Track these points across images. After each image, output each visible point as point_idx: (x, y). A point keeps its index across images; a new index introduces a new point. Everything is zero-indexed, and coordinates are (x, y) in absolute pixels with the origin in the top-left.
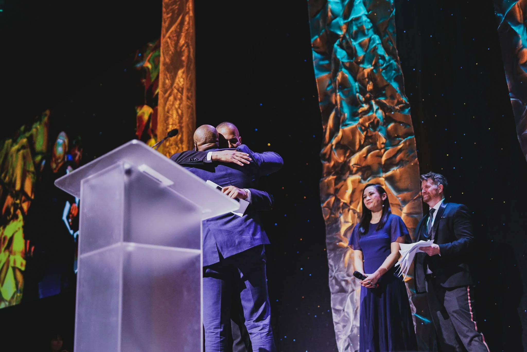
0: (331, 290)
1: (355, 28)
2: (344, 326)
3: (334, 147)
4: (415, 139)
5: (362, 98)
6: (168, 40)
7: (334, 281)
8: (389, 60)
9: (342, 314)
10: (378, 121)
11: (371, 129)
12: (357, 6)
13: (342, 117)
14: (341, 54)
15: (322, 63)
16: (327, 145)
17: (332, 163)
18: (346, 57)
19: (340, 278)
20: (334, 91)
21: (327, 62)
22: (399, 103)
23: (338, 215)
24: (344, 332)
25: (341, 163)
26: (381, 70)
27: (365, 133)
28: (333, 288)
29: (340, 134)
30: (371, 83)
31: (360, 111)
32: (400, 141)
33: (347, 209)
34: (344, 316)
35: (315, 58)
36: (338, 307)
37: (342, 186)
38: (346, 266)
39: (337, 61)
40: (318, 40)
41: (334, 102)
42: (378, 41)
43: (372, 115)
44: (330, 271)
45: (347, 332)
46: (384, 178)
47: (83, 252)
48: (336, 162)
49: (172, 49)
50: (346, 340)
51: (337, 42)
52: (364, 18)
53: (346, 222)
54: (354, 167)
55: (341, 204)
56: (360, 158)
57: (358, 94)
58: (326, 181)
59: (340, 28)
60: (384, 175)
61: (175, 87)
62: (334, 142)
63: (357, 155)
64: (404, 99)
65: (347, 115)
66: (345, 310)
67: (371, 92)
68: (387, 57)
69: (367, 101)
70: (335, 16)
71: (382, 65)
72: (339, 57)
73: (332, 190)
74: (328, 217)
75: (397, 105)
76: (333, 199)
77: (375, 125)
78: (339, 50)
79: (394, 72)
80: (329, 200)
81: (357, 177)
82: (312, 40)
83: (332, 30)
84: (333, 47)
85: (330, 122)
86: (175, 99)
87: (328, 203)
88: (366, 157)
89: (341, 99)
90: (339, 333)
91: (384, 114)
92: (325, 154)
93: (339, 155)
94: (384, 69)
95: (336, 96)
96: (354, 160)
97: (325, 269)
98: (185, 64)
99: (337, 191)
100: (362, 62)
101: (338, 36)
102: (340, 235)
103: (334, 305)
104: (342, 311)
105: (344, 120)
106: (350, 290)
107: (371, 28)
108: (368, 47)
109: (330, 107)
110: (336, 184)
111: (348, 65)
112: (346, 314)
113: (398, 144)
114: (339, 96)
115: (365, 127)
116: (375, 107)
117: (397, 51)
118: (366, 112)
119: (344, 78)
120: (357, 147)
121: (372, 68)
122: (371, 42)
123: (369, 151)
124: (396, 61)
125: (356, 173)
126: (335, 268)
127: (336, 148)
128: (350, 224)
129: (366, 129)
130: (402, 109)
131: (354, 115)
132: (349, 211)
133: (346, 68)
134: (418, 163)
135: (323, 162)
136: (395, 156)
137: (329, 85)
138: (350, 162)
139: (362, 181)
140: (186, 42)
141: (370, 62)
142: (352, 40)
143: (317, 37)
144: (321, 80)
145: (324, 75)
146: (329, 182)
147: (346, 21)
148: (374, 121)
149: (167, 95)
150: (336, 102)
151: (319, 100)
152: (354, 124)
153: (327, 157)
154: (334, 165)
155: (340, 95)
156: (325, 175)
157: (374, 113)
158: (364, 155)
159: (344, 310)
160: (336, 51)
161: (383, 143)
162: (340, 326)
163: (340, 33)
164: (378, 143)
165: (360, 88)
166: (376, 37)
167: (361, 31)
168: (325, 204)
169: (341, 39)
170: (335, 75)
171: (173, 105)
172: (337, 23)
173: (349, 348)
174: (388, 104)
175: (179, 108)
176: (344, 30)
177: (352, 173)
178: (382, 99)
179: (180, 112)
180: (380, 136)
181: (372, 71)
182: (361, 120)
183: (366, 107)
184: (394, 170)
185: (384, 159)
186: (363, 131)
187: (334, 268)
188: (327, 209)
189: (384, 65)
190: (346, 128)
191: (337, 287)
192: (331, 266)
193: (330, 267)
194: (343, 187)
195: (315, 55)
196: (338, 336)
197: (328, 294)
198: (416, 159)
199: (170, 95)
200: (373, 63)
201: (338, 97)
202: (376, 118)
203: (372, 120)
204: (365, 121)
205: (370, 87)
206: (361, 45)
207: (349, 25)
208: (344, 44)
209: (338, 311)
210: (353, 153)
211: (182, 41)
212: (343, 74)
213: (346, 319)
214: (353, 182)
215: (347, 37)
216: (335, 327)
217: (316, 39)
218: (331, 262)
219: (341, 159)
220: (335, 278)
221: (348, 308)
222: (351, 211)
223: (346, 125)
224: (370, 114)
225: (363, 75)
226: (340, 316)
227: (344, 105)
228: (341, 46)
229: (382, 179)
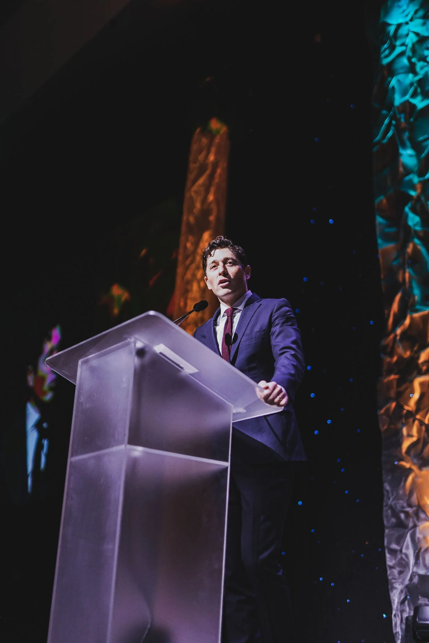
0: (385, 522)
2: (400, 573)
3: (398, 338)
6: (194, 195)
7: (389, 512)
9: (399, 557)
13: (411, 300)
14: (413, 220)
15: (388, 230)
16: (389, 335)
17: (395, 359)
18: (420, 224)
19: (399, 507)
20: (402, 267)
21: (394, 230)
23: (400, 425)
24: (400, 580)
25: (407, 358)
28: (389, 521)
29: (407, 322)
33: (411, 420)
34: (402, 558)
35: (380, 223)
36: (394, 546)
37: (407, 389)
38: (407, 492)
39: (408, 228)
40: (384, 201)
41: (400, 279)
44: (385, 498)
45: (404, 580)
47: (75, 454)
48: (400, 358)
49: (198, 205)
50: (402, 591)
51: (410, 205)
53: (410, 435)
54: (423, 365)
55: (405, 412)
58: (385, 380)
59: (414, 188)
61: (198, 253)
62: (399, 331)
63: (428, 350)
66: (404, 551)
70: (408, 171)
72: (410, 223)
73: (393, 393)
74: (386, 427)
76: (394, 405)
78: (411, 215)
80: (388, 406)
81: (426, 378)
82: (377, 201)
83: (403, 189)
84: (403, 210)
85: (395, 307)
86: (197, 268)
87: (388, 410)
89: (410, 277)
90: (393, 581)
92: (387, 346)
93: (405, 350)
95: (404, 273)
96: (424, 356)
97: (380, 496)
98: (212, 225)
99: (399, 395)
101: (410, 198)
102: (401, 451)
103: (389, 543)
104: (399, 552)
105: (414, 304)
106: (411, 525)
109: (396, 286)
110: (399, 385)
112: (404, 556)
119: (415, 249)
120: (428, 340)
125: (425, 373)
126: (392, 495)
127: (401, 340)
128: (415, 439)
131: (427, 299)
132: (414, 422)
133: (419, 238)
135: (382, 356)
137: (395, 259)
138: (418, 358)
140: (216, 198)
143: (382, 197)
144: (386, 253)
145: (390, 246)
146: (390, 383)
147: (422, 179)
149: (188, 262)
150: (404, 279)
151: (382, 277)
152: (426, 311)
153: (389, 350)
154: (397, 360)
155: (409, 273)
156: (384, 373)
159: (401, 551)
160: (407, 216)
162: (396, 571)
163: (413, 193)
168: (382, 411)
169: (413, 202)
170: (404, 246)
171: (194, 275)
172: (411, 181)
173: (406, 603)
176: (419, 191)
177: (420, 373)
179: (202, 284)
187: (390, 495)
188: (384, 417)
190: (416, 315)
191: (393, 520)
192: (387, 491)
193: (385, 493)
195: (379, 220)
196: (392, 584)
197: (382, 528)
199: (191, 263)
201: (407, 275)
207: (425, 184)
208: (418, 207)
209: (393, 552)
210: (423, 347)
211: (211, 197)
212: (415, 246)
213: (404, 562)
214: (422, 384)
215: (423, 198)
216: (389, 572)
217: (381, 201)
218: (387, 487)
219: (407, 354)
220: (391, 507)
221: (407, 548)
222: (416, 422)
223: (416, 311)
226: (395, 559)
227: (415, 285)
228: (414, 210)
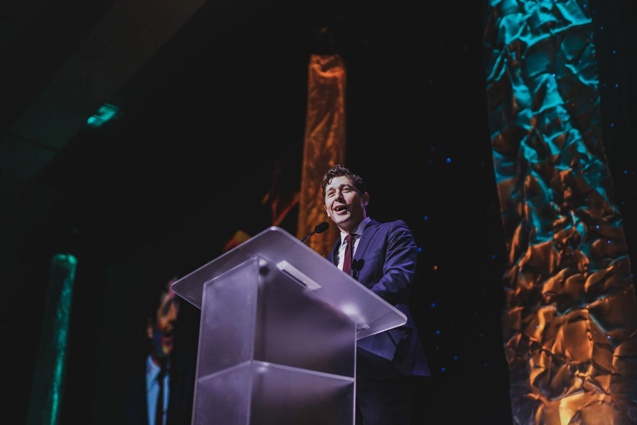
1: (547, 121)
3: (520, 269)
4: (629, 259)
5: (556, 207)
6: (314, 141)
8: (593, 160)
10: (579, 237)
11: (569, 247)
12: (550, 94)
13: (532, 231)
14: (530, 153)
15: (504, 165)
16: (511, 267)
17: (518, 291)
18: (536, 157)
20: (521, 200)
21: (511, 164)
22: (608, 213)
23: (526, 357)
25: (530, 289)
26: (582, 172)
27: (561, 252)
29: (529, 253)
30: (569, 189)
31: (555, 223)
32: (609, 262)
33: (538, 351)
35: (497, 159)
37: (531, 320)
38: (538, 424)
39: (524, 161)
40: (500, 136)
41: (520, 211)
42: (578, 137)
43: (571, 228)
46: (588, 309)
48: (524, 290)
49: (317, 151)
51: (525, 138)
52: (560, 109)
53: (537, 367)
54: (547, 296)
55: (531, 343)
56: (556, 283)
57: (552, 203)
58: (510, 313)
59: (528, 122)
60: (588, 306)
61: (319, 198)
62: (521, 263)
63: (552, 280)
64: (614, 209)
65: (538, 229)
67: (569, 199)
68: (590, 156)
69: (565, 212)
70: (522, 106)
71: (584, 166)
72: (527, 157)
73: (518, 325)
74: (512, 360)
75: (605, 215)
76: (519, 337)
77: (575, 241)
78: (527, 149)
79: (599, 174)
80: (514, 337)
81: (551, 308)
82: (493, 137)
83: (518, 124)
84: (519, 145)
85: (516, 239)
87: (514, 342)
88: (563, 283)
89: (529, 208)
91: (586, 228)
92: (509, 279)
93: (528, 281)
94: (586, 171)
95: (523, 205)
96: (547, 286)
99: (525, 326)
100: (558, 163)
101: (526, 132)
102: (529, 383)
105: (534, 235)
107: (569, 120)
108: (565, 143)
109: (516, 219)
110: (523, 316)
111: (538, 167)
113: (606, 266)
115: (562, 243)
116: (575, 219)
117: (604, 149)
118: (562, 226)
119: (533, 182)
120: (551, 270)
121: (570, 170)
122: (570, 137)
123: (566, 276)
124: (603, 160)
125: (550, 303)
127: (523, 271)
128: (542, 370)
129: (563, 247)
130: (611, 221)
131: (547, 230)
132: (540, 353)
133: (536, 171)
134: (634, 291)
135: (505, 288)
136: (602, 281)
137: (514, 193)
138: (542, 288)
139: (559, 314)
140: (335, 143)
141: (568, 163)
142: (544, 136)
143: (498, 133)
144: (504, 187)
145: (508, 180)
146: (514, 315)
147: (536, 113)
148: (573, 236)
149: (310, 206)
150: (523, 212)
151: (502, 211)
152: (548, 241)
153: (512, 282)
154: (521, 292)
155: (528, 205)
156: (509, 305)
157: (573, 226)
158: (561, 280)
160: (523, 150)
161: (586, 265)
163: (528, 127)
164: (579, 265)
165: (554, 195)
166: (575, 131)
167: (556, 125)
168: (508, 344)
169: (529, 136)
170: (522, 179)
172: (525, 116)
174: (592, 215)
176: (534, 124)
177: (545, 304)
178: (584, 209)
180: (581, 256)
181: (570, 173)
182: (556, 236)
183: (562, 219)
184: (601, 300)
185: (587, 285)
186: (559, 250)
188: (511, 349)
189: (587, 166)
190: (537, 246)
194: (533, 321)
195: (496, 155)
198: (632, 286)
199: (313, 207)
200: (572, 164)
201: (526, 208)
202: (576, 232)
203: (571, 235)
204: (561, 237)
205: (568, 194)
206: (555, 141)
207: (540, 118)
208: (534, 140)
210: (546, 278)
211: (330, 142)
212: (532, 179)
214: (546, 315)
215: (538, 132)
217: (497, 137)
218: (516, 420)
219: (531, 286)
222: (543, 353)
223: (537, 242)
224: (569, 227)
225: (559, 178)
227: (534, 217)
228: (529, 144)
229: (585, 311)
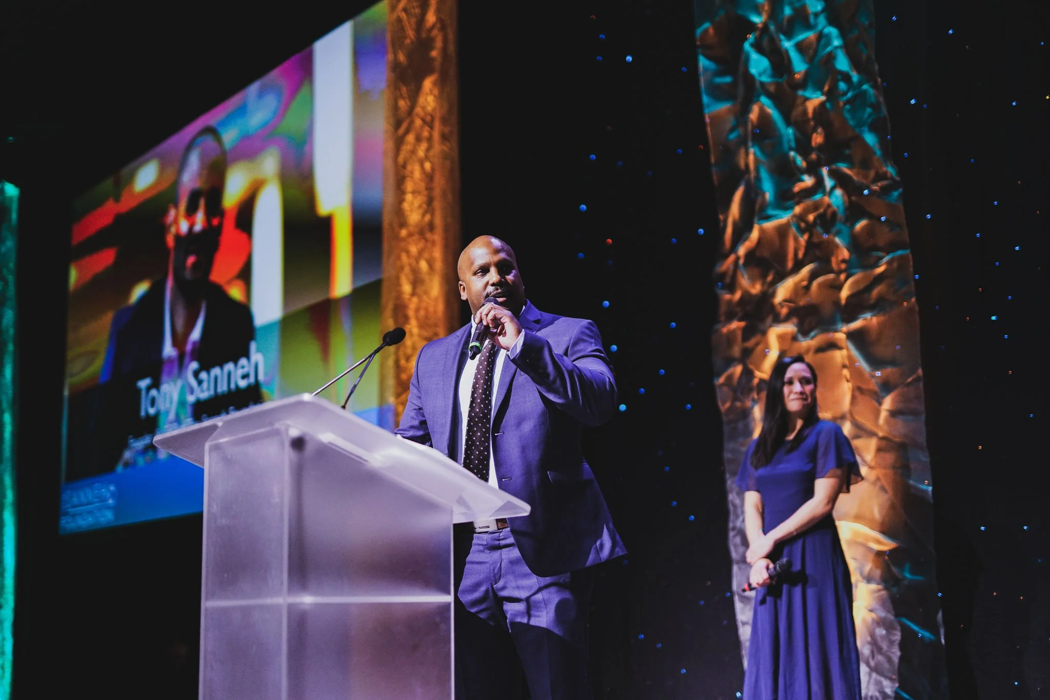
0: (733, 554)
1: (788, 11)
3: (741, 262)
4: (910, 256)
5: (800, 162)
6: (404, 16)
7: (739, 538)
8: (860, 83)
10: (834, 214)
11: (819, 229)
13: (760, 199)
14: (759, 65)
15: (718, 80)
16: (726, 256)
17: (738, 295)
18: (769, 71)
20: (743, 142)
21: (728, 79)
22: (880, 177)
23: (750, 402)
25: (756, 295)
26: (841, 104)
27: (806, 237)
28: (738, 551)
29: (755, 235)
30: (820, 130)
31: (797, 188)
32: (881, 258)
35: (705, 68)
37: (757, 344)
39: (749, 79)
40: (711, 31)
41: (742, 164)
42: (837, 42)
43: (821, 200)
44: (732, 517)
46: (845, 333)
48: (746, 295)
49: (411, 33)
51: (751, 37)
54: (782, 307)
55: (756, 381)
56: (796, 289)
57: (792, 154)
58: (725, 330)
59: (758, 9)
60: (845, 328)
61: (418, 115)
62: (742, 251)
63: (791, 281)
64: (891, 170)
65: (769, 195)
67: (820, 148)
68: (855, 77)
69: (813, 170)
71: (845, 94)
72: (753, 71)
73: (736, 351)
74: (728, 405)
75: (875, 180)
76: (738, 369)
77: (827, 220)
78: (754, 56)
79: (869, 110)
80: (730, 370)
81: (789, 328)
82: (699, 31)
83: (740, 12)
84: (740, 48)
85: (735, 209)
86: (418, 139)
87: (730, 378)
88: (807, 288)
89: (757, 160)
91: (846, 198)
92: (723, 275)
93: (753, 280)
94: (848, 102)
95: (747, 154)
96: (783, 291)
98: (437, 65)
99: (747, 353)
100: (803, 85)
101: (752, 27)
105: (764, 206)
107: (823, 11)
108: (816, 52)
109: (736, 175)
110: (746, 338)
111: (772, 89)
113: (876, 265)
114: (752, 156)
115: (806, 222)
116: (829, 183)
117: (876, 67)
118: (808, 192)
119: (763, 115)
120: (790, 264)
121: (823, 98)
122: (823, 41)
123: (813, 276)
124: (875, 86)
125: (786, 319)
127: (746, 264)
129: (809, 228)
130: (885, 191)
131: (785, 198)
133: (769, 95)
134: (917, 308)
135: (718, 290)
136: (869, 288)
137: (732, 130)
138: (773, 294)
139: (800, 337)
140: (440, 20)
141: (819, 87)
142: (782, 37)
143: (707, 25)
144: (715, 118)
145: (723, 107)
146: (732, 334)
148: (825, 211)
149: (401, 131)
150: (747, 165)
151: (713, 160)
152: (784, 217)
153: (728, 280)
154: (742, 298)
155: (755, 154)
156: (723, 318)
157: (825, 195)
158: (805, 283)
160: (747, 59)
161: (844, 261)
163: (757, 19)
164: (833, 260)
165: (797, 140)
166: (833, 31)
167: (802, 19)
168: (722, 380)
169: (757, 33)
170: (745, 110)
171: (413, 152)
174: (855, 178)
175: (427, 158)
176: (766, 14)
177: (778, 320)
178: (844, 167)
179: (428, 166)
180: (837, 246)
181: (822, 104)
182: (798, 209)
183: (808, 181)
184: (865, 319)
185: (845, 293)
186: (802, 231)
188: (725, 389)
189: (850, 95)
190: (769, 225)
194: (760, 348)
195: (704, 62)
197: (729, 562)
198: (913, 300)
199: (407, 131)
200: (826, 88)
201: (751, 158)
202: (829, 206)
203: (822, 210)
204: (806, 212)
205: (818, 139)
206: (800, 47)
207: (776, 3)
208: (765, 43)
210: (781, 276)
211: (431, 18)
212: (762, 109)
214: (781, 338)
215: (772, 28)
216: (740, 630)
217: (706, 31)
219: (756, 289)
223: (768, 218)
224: (818, 197)
225: (805, 112)
227: (764, 174)
228: (758, 47)
229: (841, 336)
